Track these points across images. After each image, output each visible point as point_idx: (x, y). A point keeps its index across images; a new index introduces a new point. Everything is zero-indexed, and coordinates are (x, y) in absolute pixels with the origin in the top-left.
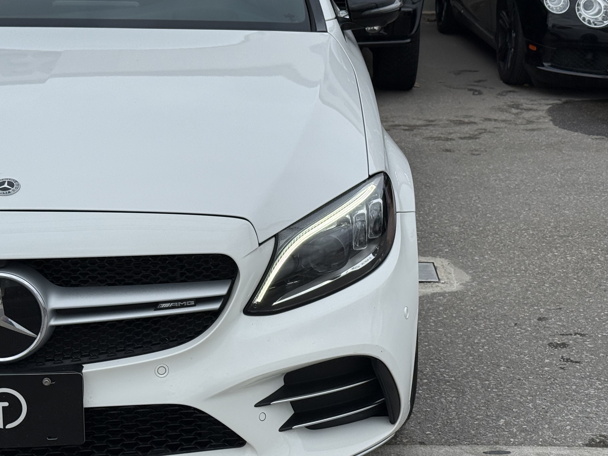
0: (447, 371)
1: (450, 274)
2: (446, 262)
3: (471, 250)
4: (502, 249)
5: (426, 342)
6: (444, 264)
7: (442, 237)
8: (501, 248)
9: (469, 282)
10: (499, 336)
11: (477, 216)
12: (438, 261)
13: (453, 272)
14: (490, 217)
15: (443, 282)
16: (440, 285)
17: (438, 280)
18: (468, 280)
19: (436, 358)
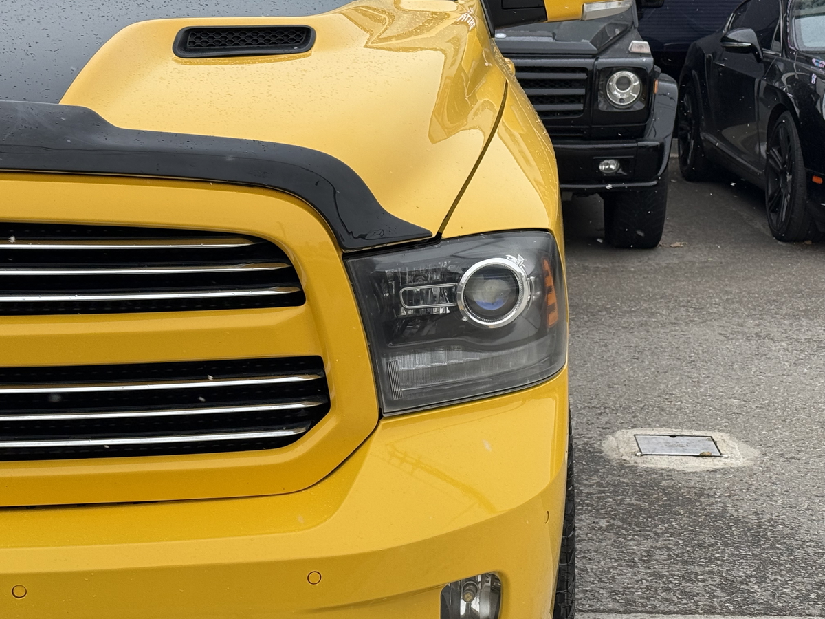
0: (743, 546)
1: (735, 448)
2: (726, 437)
3: (757, 424)
4: (796, 423)
5: (713, 517)
6: (725, 438)
7: (719, 410)
8: (794, 422)
9: (757, 458)
10: (801, 512)
11: (760, 389)
12: (717, 435)
13: (737, 447)
14: (777, 390)
15: (727, 456)
16: (722, 459)
17: (719, 455)
18: (756, 455)
19: (727, 533)
